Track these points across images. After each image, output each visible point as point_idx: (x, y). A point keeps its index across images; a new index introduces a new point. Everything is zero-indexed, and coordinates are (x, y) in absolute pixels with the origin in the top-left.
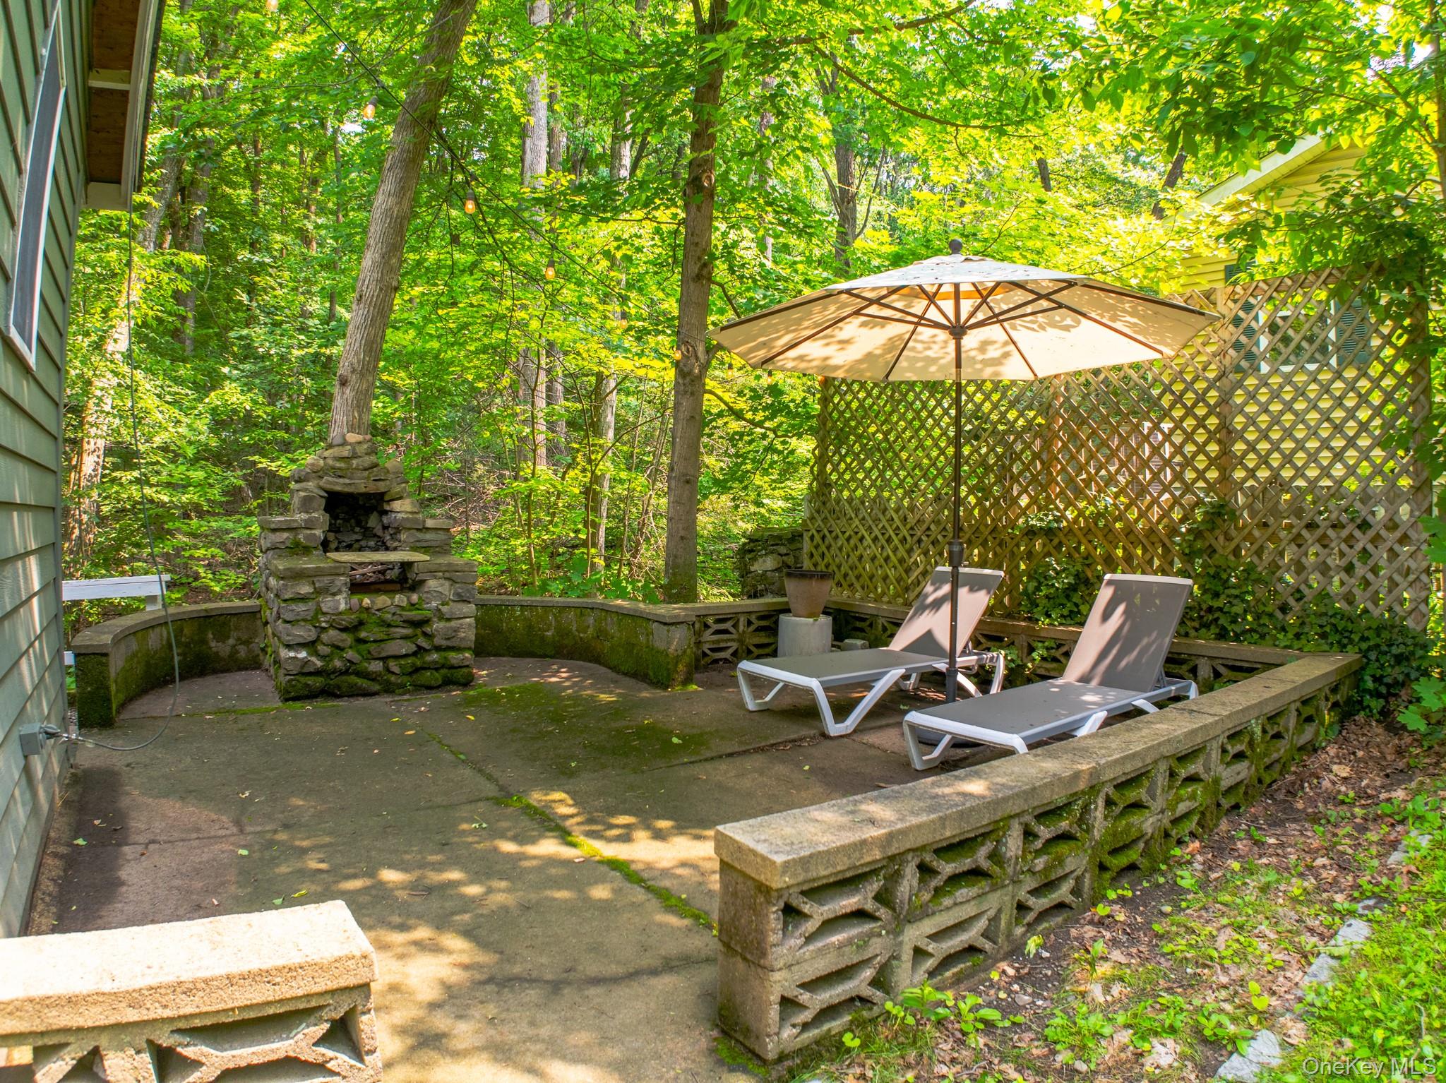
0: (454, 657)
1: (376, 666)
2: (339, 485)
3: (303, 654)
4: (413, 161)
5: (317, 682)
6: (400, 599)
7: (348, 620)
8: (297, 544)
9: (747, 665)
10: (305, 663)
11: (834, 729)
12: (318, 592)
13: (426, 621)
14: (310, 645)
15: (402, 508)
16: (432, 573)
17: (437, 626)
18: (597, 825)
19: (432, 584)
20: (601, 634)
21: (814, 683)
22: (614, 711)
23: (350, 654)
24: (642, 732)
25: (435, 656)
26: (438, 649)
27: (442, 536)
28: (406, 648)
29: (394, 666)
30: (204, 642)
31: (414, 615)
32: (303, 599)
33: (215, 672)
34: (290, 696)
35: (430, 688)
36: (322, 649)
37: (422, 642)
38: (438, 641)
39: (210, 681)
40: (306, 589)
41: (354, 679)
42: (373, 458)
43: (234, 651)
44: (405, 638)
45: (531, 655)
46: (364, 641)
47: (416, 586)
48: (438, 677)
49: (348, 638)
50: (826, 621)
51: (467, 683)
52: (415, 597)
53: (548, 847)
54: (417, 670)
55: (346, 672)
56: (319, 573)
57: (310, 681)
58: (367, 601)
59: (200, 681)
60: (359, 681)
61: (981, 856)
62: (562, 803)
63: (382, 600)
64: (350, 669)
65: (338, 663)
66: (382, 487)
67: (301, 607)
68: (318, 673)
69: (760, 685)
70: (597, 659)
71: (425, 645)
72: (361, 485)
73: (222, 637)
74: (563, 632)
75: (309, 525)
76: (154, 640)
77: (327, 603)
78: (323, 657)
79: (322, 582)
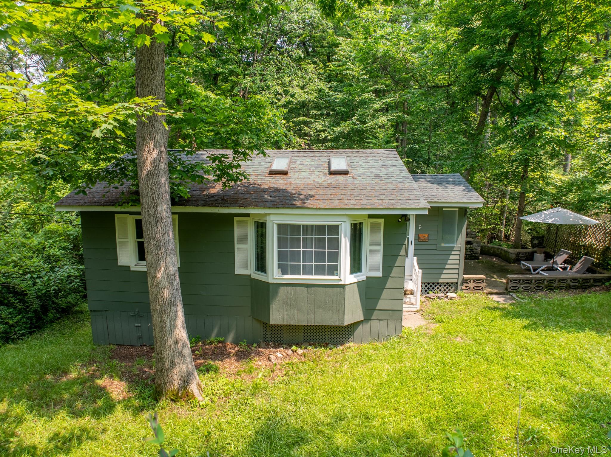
0: (476, 255)
6: (469, 246)
9: (522, 262)
11: (533, 272)
13: (473, 249)
16: (474, 242)
18: (499, 278)
19: (474, 244)
20: (501, 253)
21: (530, 266)
22: (502, 266)
24: (505, 269)
25: (474, 255)
26: (474, 253)
28: (470, 253)
29: (467, 256)
31: (471, 248)
35: (472, 259)
37: (472, 253)
45: (489, 255)
48: (474, 258)
50: (543, 255)
51: (478, 259)
52: (471, 246)
53: (493, 279)
54: (471, 256)
61: (529, 282)
62: (495, 276)
69: (524, 265)
70: (500, 257)
74: (494, 252)
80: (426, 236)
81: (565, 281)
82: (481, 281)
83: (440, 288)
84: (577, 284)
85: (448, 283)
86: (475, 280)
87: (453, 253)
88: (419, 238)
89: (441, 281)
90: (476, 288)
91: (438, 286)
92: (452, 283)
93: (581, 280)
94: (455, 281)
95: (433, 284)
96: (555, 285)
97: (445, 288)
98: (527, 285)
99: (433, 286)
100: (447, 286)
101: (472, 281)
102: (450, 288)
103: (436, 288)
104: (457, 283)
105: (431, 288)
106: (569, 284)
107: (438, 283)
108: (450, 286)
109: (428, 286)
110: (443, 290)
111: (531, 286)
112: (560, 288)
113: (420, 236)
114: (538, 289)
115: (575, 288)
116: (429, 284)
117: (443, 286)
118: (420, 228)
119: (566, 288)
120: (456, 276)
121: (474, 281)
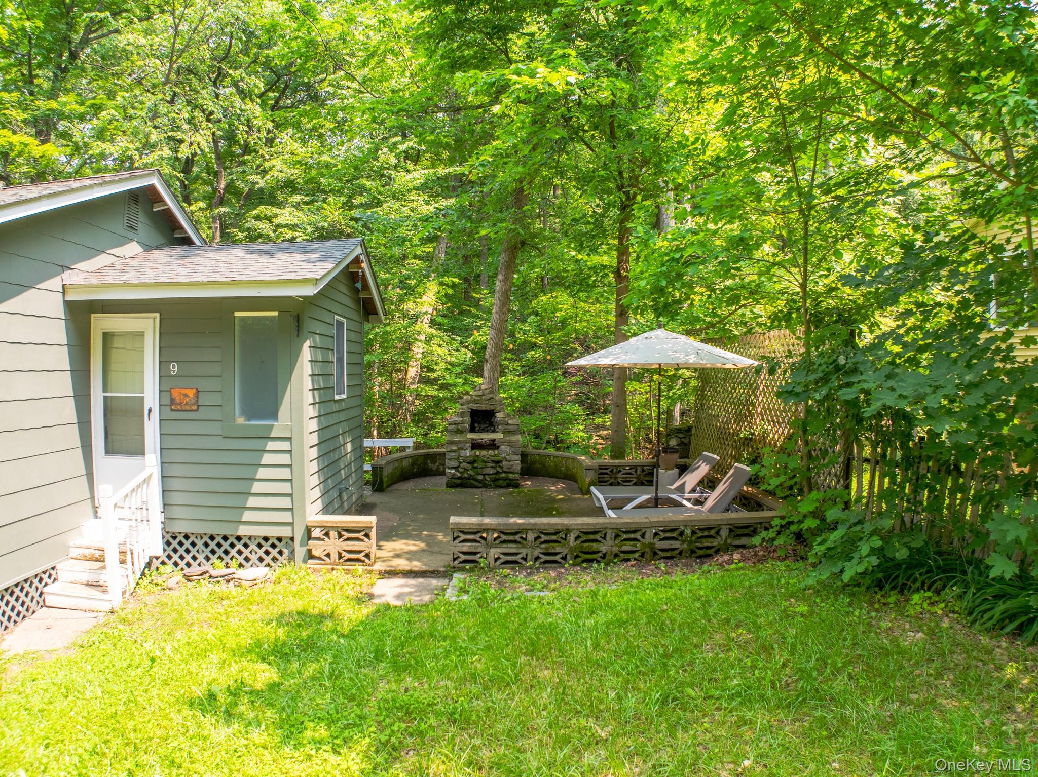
0: (511, 476)
1: (480, 477)
2: (475, 407)
3: (453, 471)
4: (509, 265)
5: (458, 481)
6: (491, 453)
7: (469, 460)
8: (458, 430)
10: (454, 474)
12: (460, 449)
13: (501, 462)
14: (456, 468)
15: (500, 416)
16: (503, 443)
17: (504, 463)
19: (503, 447)
23: (470, 472)
24: (549, 509)
25: (504, 475)
26: (505, 472)
27: (516, 427)
28: (492, 471)
29: (487, 478)
30: (426, 464)
31: (496, 459)
32: (454, 451)
33: (430, 475)
34: (450, 485)
35: (501, 487)
36: (460, 469)
37: (499, 469)
38: (505, 469)
39: (427, 479)
40: (454, 448)
41: (472, 481)
42: (491, 395)
43: (438, 468)
44: (492, 467)
45: (557, 477)
46: (476, 468)
47: (498, 448)
48: (505, 483)
49: (470, 466)
51: (517, 486)
52: (496, 452)
54: (496, 480)
55: (469, 479)
56: (460, 442)
57: (456, 481)
58: (478, 453)
59: (423, 479)
60: (474, 482)
61: (518, 537)
63: (484, 453)
64: (470, 478)
65: (466, 475)
66: (492, 408)
67: (453, 454)
68: (459, 478)
70: (576, 481)
71: (500, 470)
72: (483, 407)
73: (434, 462)
75: (463, 422)
76: (405, 463)
77: (462, 453)
78: (460, 473)
79: (460, 445)
80: (191, 393)
81: (637, 536)
82: (360, 535)
83: (246, 552)
84: (676, 544)
85: (266, 539)
86: (341, 532)
87: (271, 445)
88: (173, 401)
89: (243, 531)
90: (348, 556)
91: (239, 546)
92: (280, 539)
93: (688, 532)
94: (285, 532)
95: (225, 538)
96: (603, 548)
97: (261, 552)
98: (512, 548)
99: (226, 545)
100: (266, 546)
101: (333, 534)
102: (274, 552)
103: (233, 552)
104: (292, 539)
105: (220, 552)
106: (651, 546)
107: (239, 538)
108: (273, 546)
109: (213, 545)
110: (254, 558)
111: (524, 551)
112: (622, 557)
113: (176, 394)
114: (550, 561)
115: (671, 556)
116: (212, 538)
117: (253, 546)
118: (174, 369)
119: (642, 555)
120: (286, 517)
121: (340, 536)
